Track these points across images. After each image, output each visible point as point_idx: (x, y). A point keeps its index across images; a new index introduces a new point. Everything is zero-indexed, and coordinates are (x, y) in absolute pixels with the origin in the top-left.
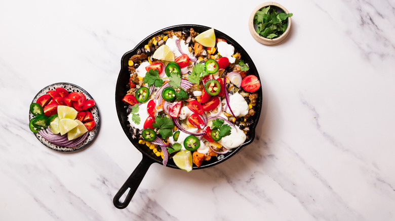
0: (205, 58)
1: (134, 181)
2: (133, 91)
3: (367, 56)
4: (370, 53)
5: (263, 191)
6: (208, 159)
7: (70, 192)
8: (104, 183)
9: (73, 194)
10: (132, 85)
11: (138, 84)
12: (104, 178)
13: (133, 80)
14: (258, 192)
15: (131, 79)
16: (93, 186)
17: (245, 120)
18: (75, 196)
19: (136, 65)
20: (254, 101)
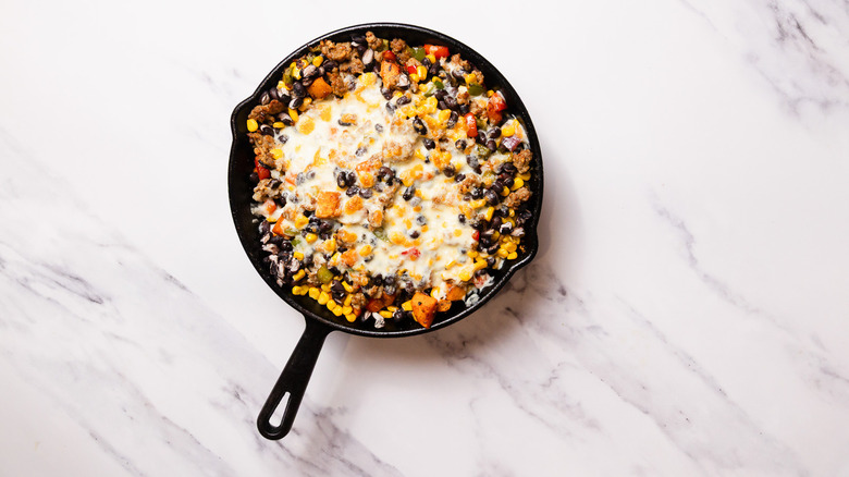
0: (408, 92)
1: (295, 377)
2: (267, 186)
3: (793, 107)
4: (799, 100)
5: (579, 404)
6: (446, 307)
7: (164, 418)
8: (237, 396)
9: (171, 423)
10: (262, 172)
11: (274, 168)
12: (238, 387)
13: (263, 159)
14: (568, 406)
15: (257, 158)
16: (216, 404)
17: (512, 212)
18: (177, 426)
19: (263, 127)
20: (525, 169)
